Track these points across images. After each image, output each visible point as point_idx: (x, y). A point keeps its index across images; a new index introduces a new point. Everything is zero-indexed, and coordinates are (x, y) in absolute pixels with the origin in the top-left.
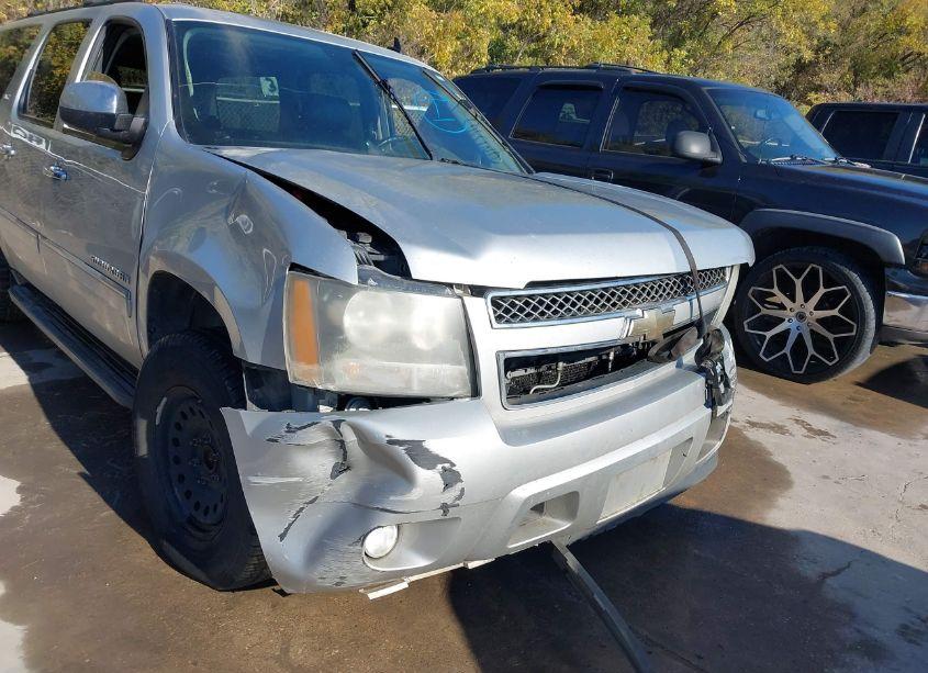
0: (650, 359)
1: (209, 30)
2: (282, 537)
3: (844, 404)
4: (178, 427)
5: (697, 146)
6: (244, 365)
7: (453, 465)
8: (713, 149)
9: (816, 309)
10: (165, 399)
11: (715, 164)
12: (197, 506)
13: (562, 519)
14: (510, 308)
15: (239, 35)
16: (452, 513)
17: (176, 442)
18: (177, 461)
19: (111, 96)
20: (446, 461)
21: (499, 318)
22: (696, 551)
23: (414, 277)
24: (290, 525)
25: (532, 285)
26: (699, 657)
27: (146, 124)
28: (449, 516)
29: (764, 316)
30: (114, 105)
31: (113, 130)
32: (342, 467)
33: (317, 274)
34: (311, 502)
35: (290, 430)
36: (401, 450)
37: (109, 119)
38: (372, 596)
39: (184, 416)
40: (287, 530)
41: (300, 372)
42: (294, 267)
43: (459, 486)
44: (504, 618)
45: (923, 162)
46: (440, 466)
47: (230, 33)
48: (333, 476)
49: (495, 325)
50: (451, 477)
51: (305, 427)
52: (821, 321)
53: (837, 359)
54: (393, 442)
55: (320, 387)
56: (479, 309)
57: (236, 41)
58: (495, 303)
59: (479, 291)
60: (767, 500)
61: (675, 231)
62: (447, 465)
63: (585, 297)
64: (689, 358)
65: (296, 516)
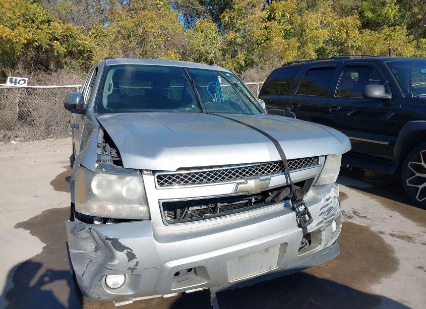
2: (83, 275)
7: (131, 250)
11: (389, 99)
13: (205, 279)
14: (164, 179)
16: (135, 272)
20: (128, 248)
21: (162, 184)
24: (85, 270)
25: (180, 169)
29: (418, 177)
32: (99, 248)
34: (90, 262)
36: (109, 242)
38: (117, 305)
40: (84, 272)
41: (78, 207)
43: (135, 260)
46: (125, 251)
48: (96, 252)
49: (158, 187)
50: (131, 256)
54: (107, 239)
55: (84, 213)
56: (150, 180)
58: (159, 177)
60: (374, 277)
62: (129, 251)
65: (87, 267)
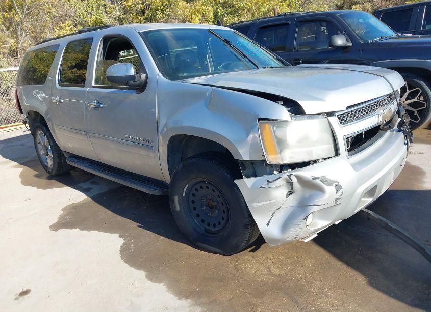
0: (381, 130)
1: (156, 33)
2: (268, 225)
3: (427, 137)
4: (194, 195)
5: (340, 41)
6: (239, 162)
7: (339, 183)
8: (347, 41)
9: (406, 100)
10: (188, 185)
11: (349, 47)
12: (209, 225)
13: (368, 198)
14: (344, 118)
15: (167, 32)
16: (339, 201)
17: (193, 202)
18: (195, 209)
19: (130, 68)
21: (341, 123)
22: (402, 205)
23: (307, 113)
24: (270, 219)
25: (348, 108)
26: (427, 241)
27: (147, 77)
28: (338, 203)
30: (132, 72)
31: (135, 82)
32: (291, 193)
33: (273, 120)
34: (279, 209)
35: (269, 182)
36: (319, 181)
37: (132, 78)
39: (197, 190)
40: (269, 222)
41: (272, 159)
42: (260, 119)
43: (341, 191)
44: (344, 243)
45: (427, 27)
46: (334, 184)
47: (164, 32)
48: (287, 197)
49: (341, 126)
50: (338, 188)
51: (276, 180)
52: (409, 105)
53: (420, 119)
54: (314, 178)
56: (334, 120)
57: (167, 34)
58: (338, 117)
59: (330, 114)
61: (383, 77)
62: (337, 183)
63: (357, 112)
64: (396, 127)
65: (272, 215)
